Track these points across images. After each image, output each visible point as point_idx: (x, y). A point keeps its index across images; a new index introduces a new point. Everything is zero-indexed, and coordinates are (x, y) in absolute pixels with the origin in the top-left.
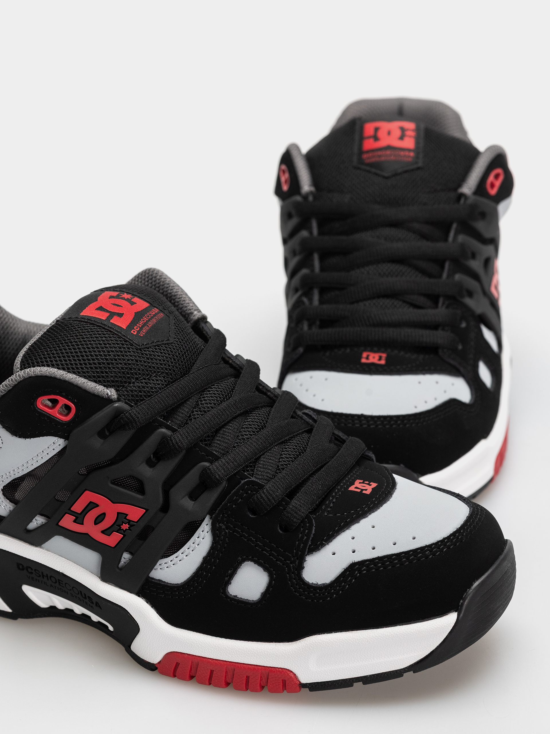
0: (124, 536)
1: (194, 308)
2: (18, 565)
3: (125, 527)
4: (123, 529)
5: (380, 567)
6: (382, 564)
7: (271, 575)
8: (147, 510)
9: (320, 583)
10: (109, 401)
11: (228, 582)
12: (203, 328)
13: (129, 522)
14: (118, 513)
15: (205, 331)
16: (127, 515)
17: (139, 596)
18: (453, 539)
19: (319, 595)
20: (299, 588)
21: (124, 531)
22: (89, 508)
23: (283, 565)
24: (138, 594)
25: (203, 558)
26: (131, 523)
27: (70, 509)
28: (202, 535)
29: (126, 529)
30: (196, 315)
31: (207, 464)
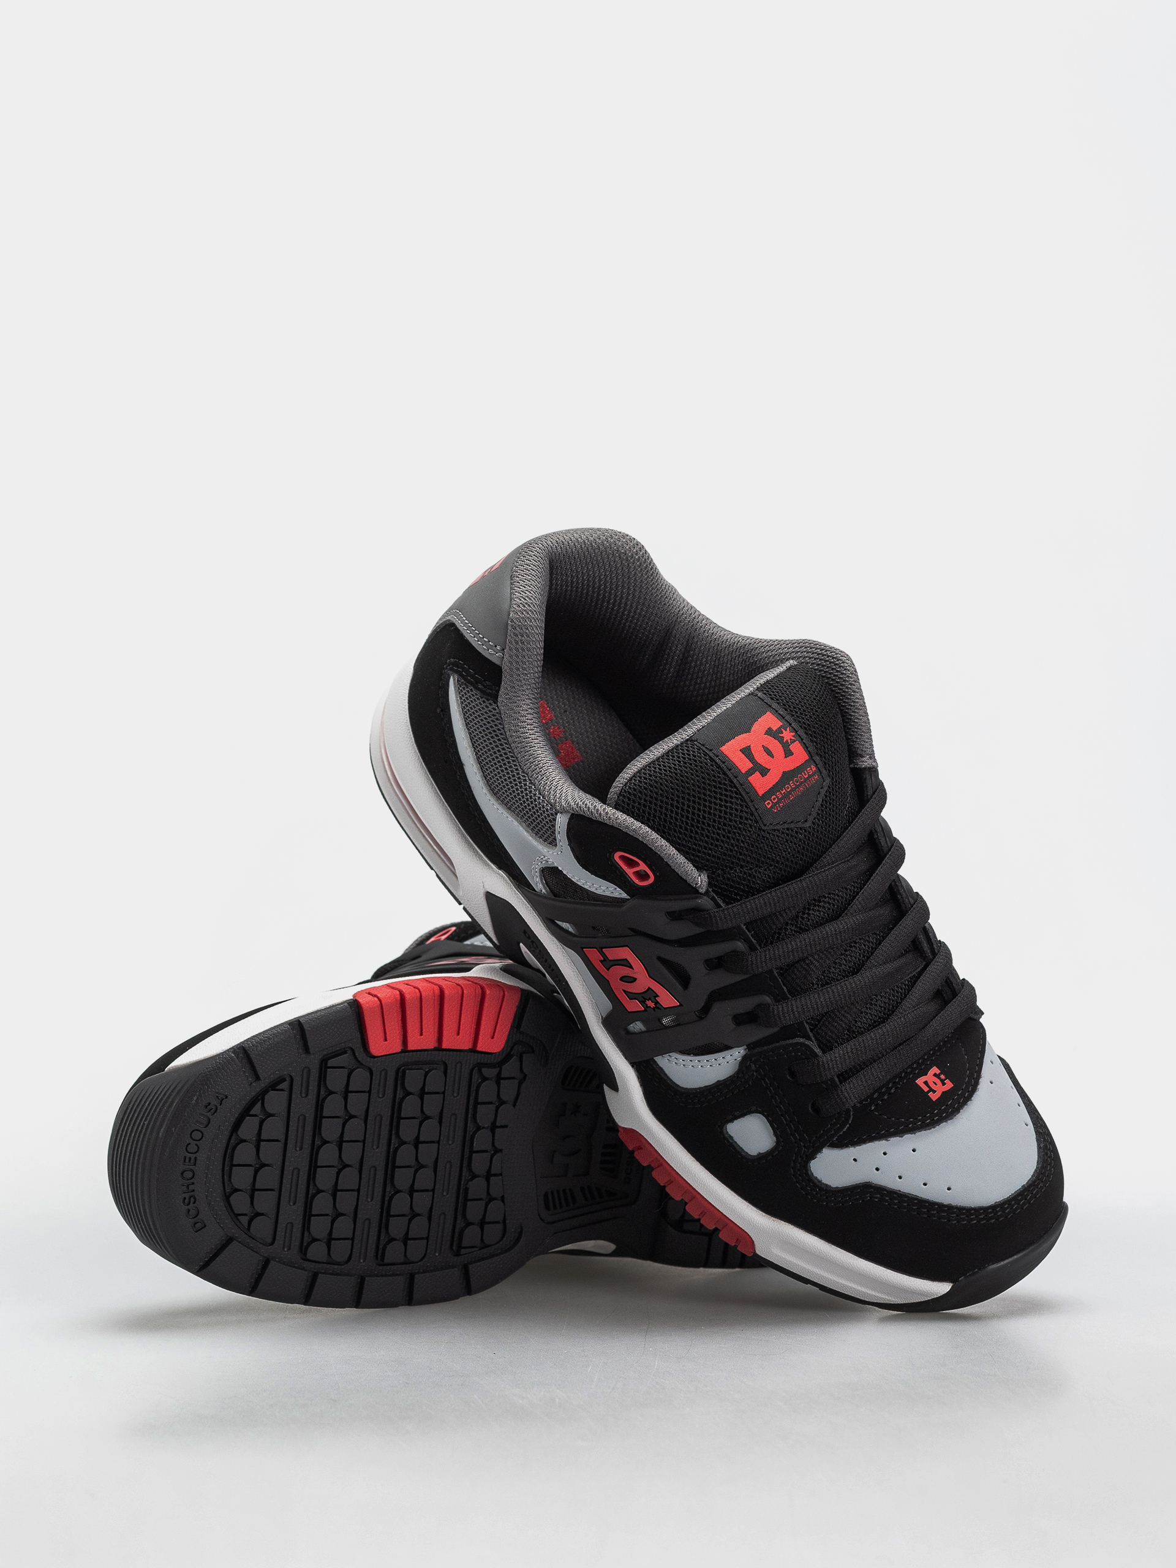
0: (645, 1010)
1: (869, 751)
2: (525, 932)
3: (651, 1004)
4: (647, 1005)
5: (895, 1204)
6: (899, 1202)
7: (778, 1142)
8: (681, 1005)
9: (825, 1181)
10: (695, 891)
11: (732, 1121)
12: (866, 779)
13: (657, 1003)
14: (649, 988)
15: (866, 783)
16: (658, 996)
17: (633, 1066)
18: (991, 1213)
19: (816, 1194)
20: (800, 1175)
21: (647, 1007)
22: (622, 963)
23: (795, 1142)
24: (633, 1064)
25: (718, 1081)
26: (658, 1005)
27: (602, 948)
28: (728, 1058)
29: (650, 1007)
30: (865, 763)
31: (768, 999)
